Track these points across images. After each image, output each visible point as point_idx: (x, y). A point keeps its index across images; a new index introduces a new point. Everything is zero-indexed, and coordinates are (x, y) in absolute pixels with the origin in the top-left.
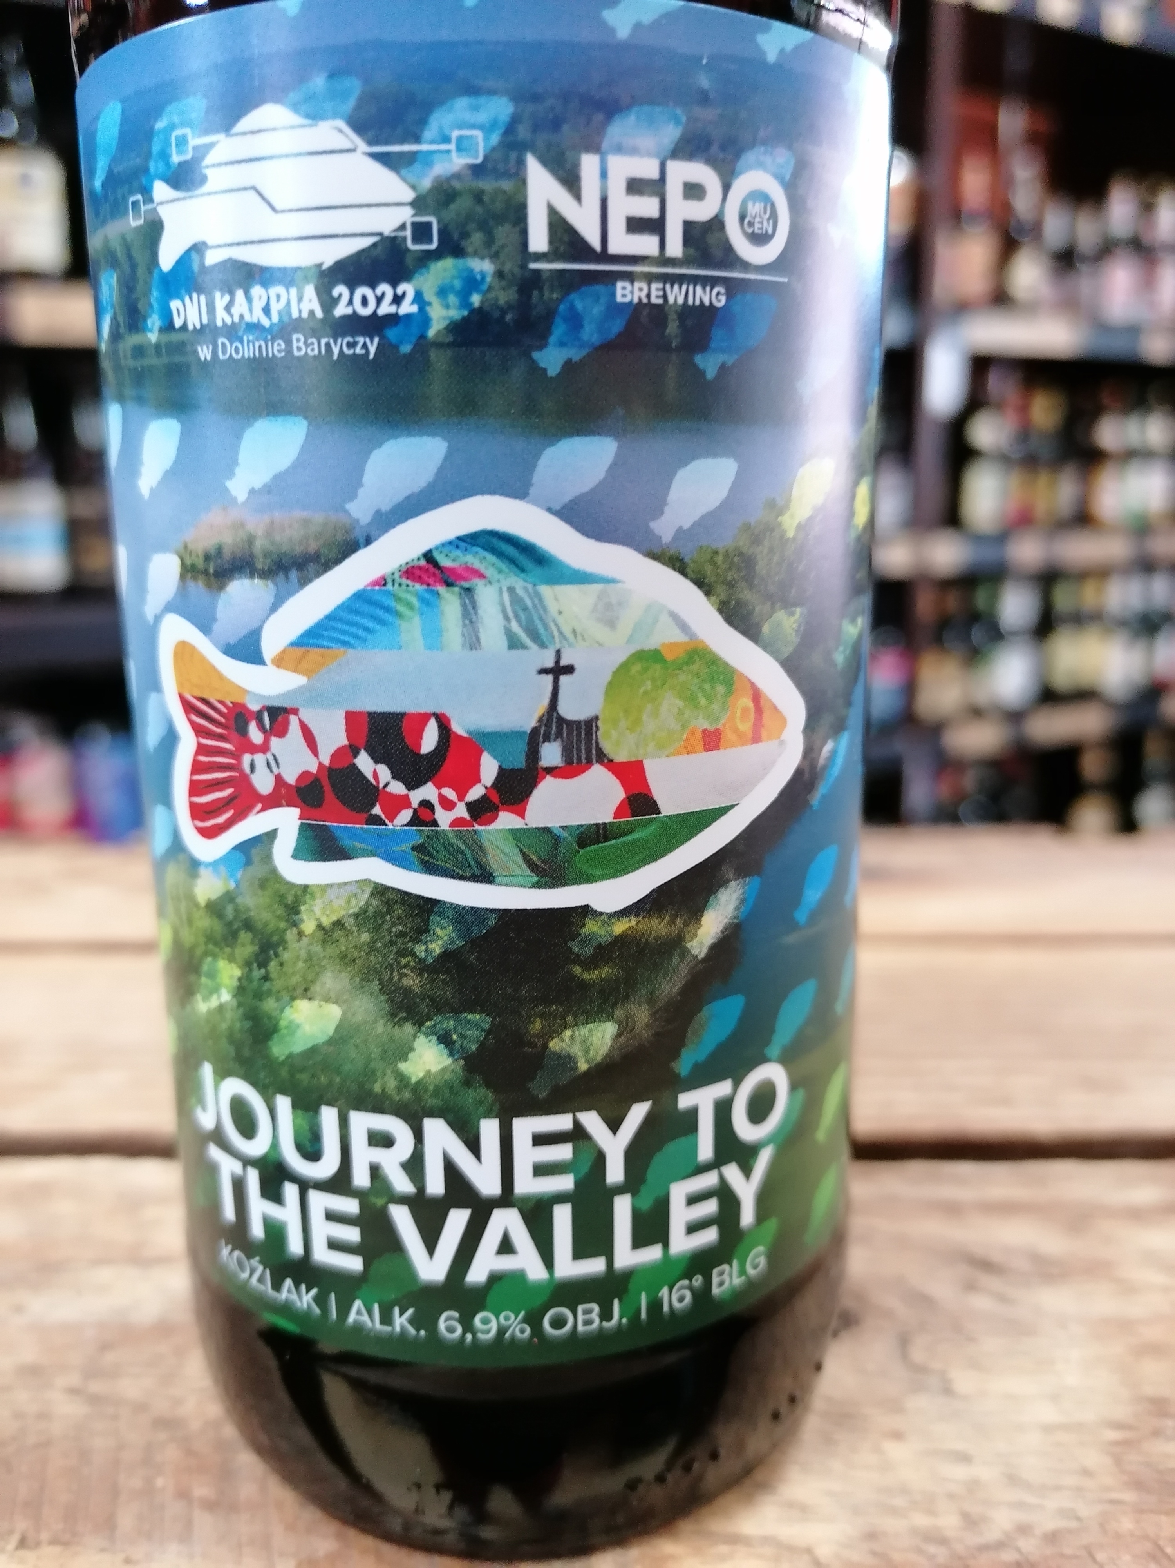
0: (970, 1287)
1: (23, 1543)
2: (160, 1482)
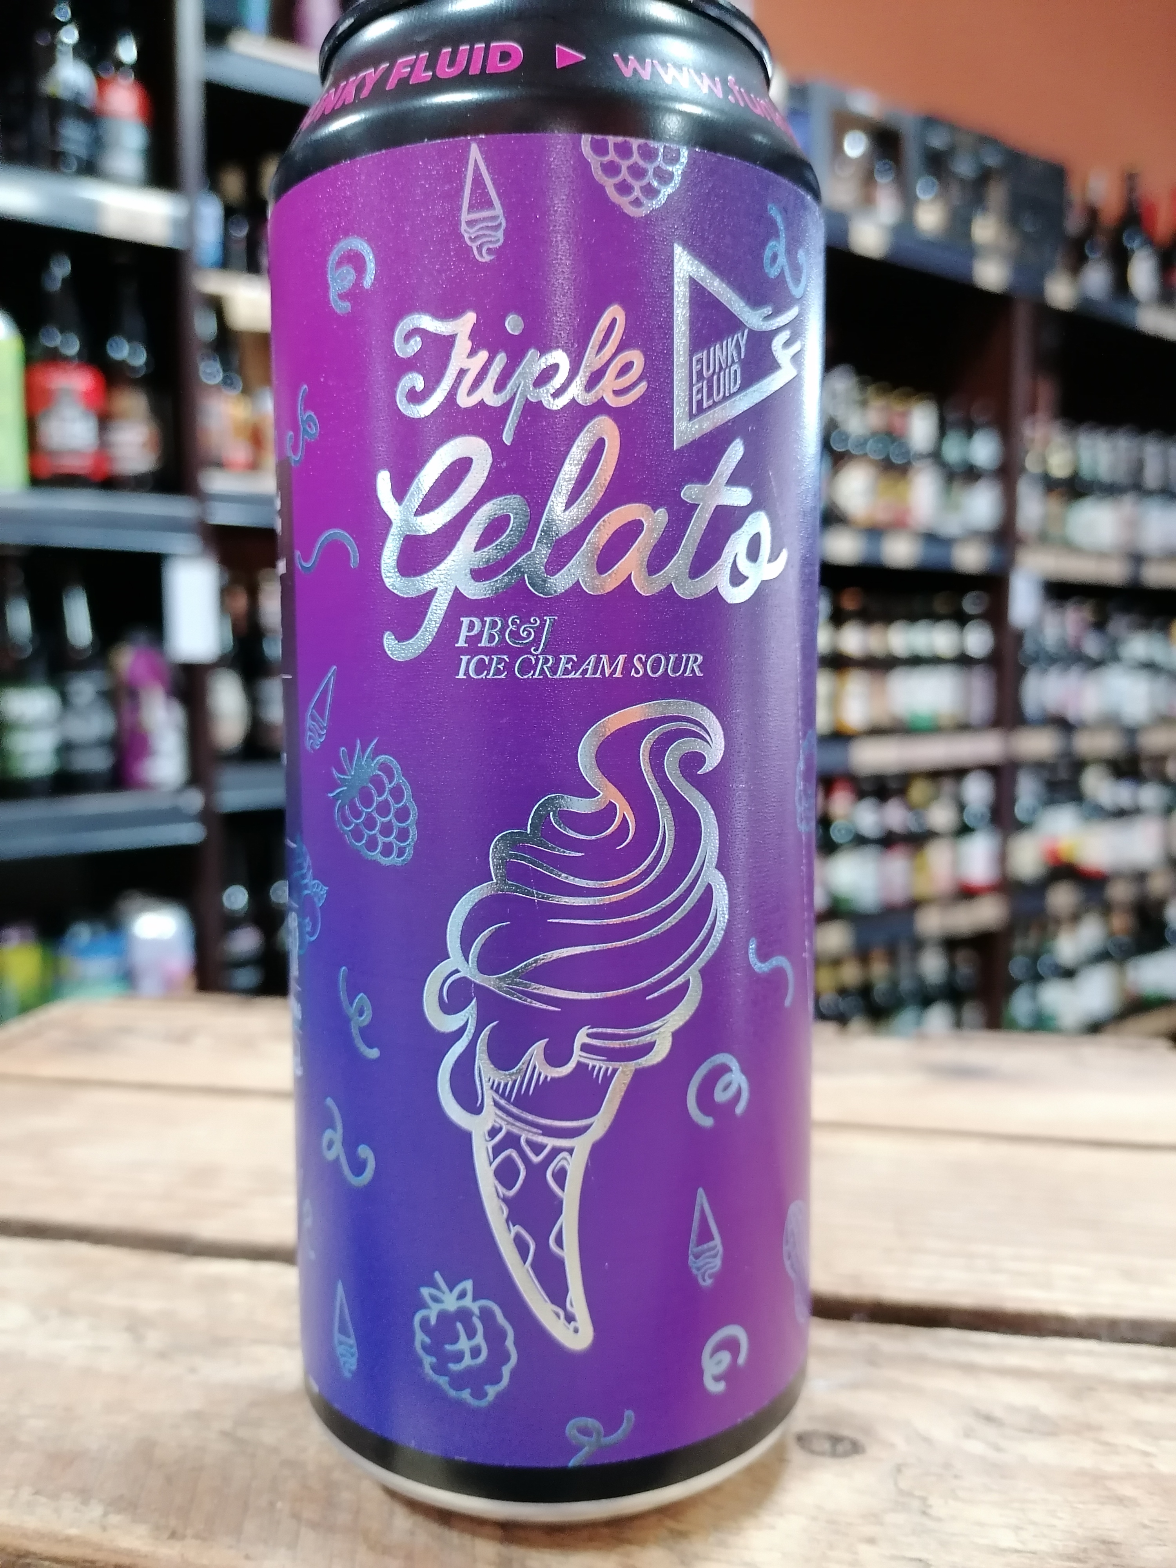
0: (968, 1434)
1: (173, 1535)
2: (279, 1505)
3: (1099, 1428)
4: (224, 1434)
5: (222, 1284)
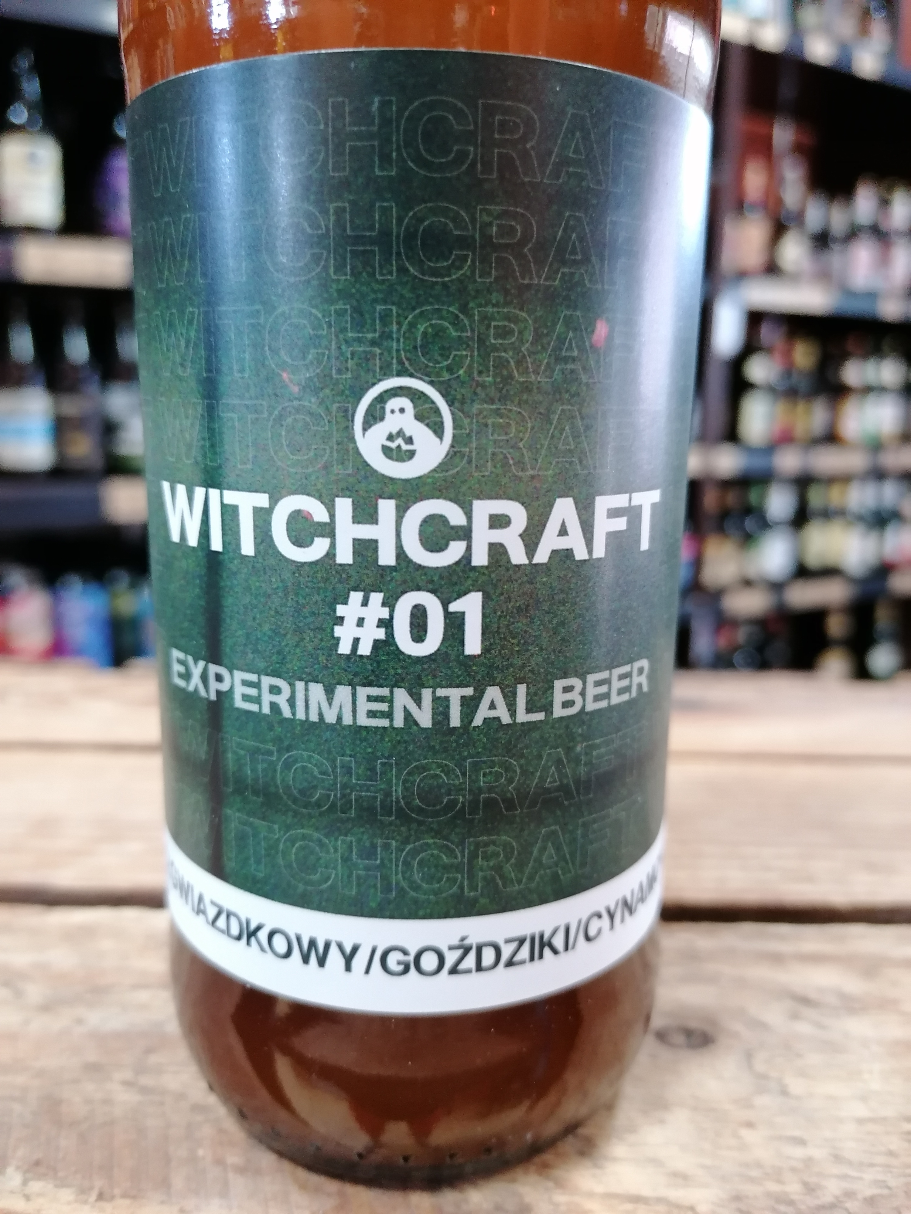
1: (101, 1197)
3: (896, 1001)
4: (127, 1084)
5: (88, 931)
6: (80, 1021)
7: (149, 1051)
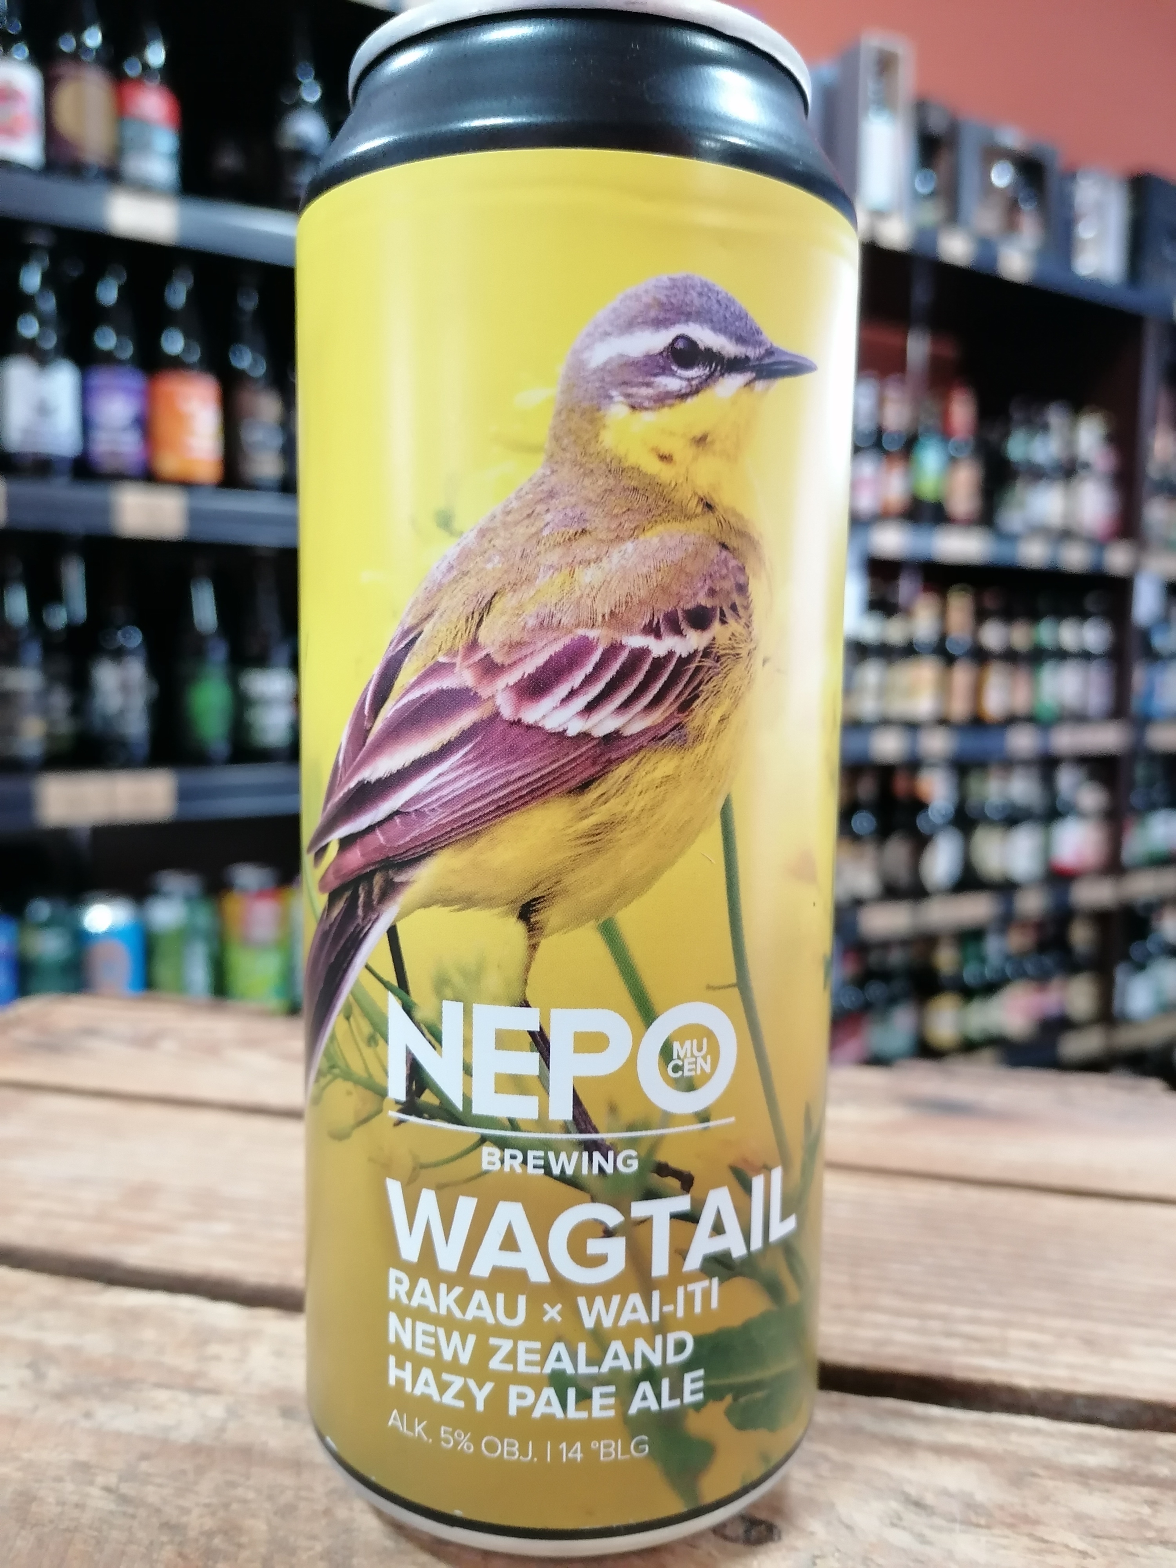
3: (1036, 1522)
4: (108, 1489)
5: (136, 1316)
6: (88, 1415)
7: (145, 1457)
